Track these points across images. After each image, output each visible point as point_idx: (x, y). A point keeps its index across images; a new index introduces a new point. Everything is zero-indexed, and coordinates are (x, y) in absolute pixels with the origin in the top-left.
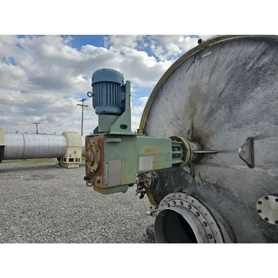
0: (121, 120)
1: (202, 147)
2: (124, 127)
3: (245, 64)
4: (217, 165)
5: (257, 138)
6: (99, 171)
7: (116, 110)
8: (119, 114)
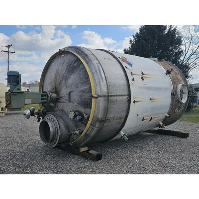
0: (17, 87)
1: (58, 95)
2: (19, 89)
3: (71, 64)
4: (62, 102)
5: (72, 92)
6: (10, 103)
7: (15, 84)
8: (16, 85)
